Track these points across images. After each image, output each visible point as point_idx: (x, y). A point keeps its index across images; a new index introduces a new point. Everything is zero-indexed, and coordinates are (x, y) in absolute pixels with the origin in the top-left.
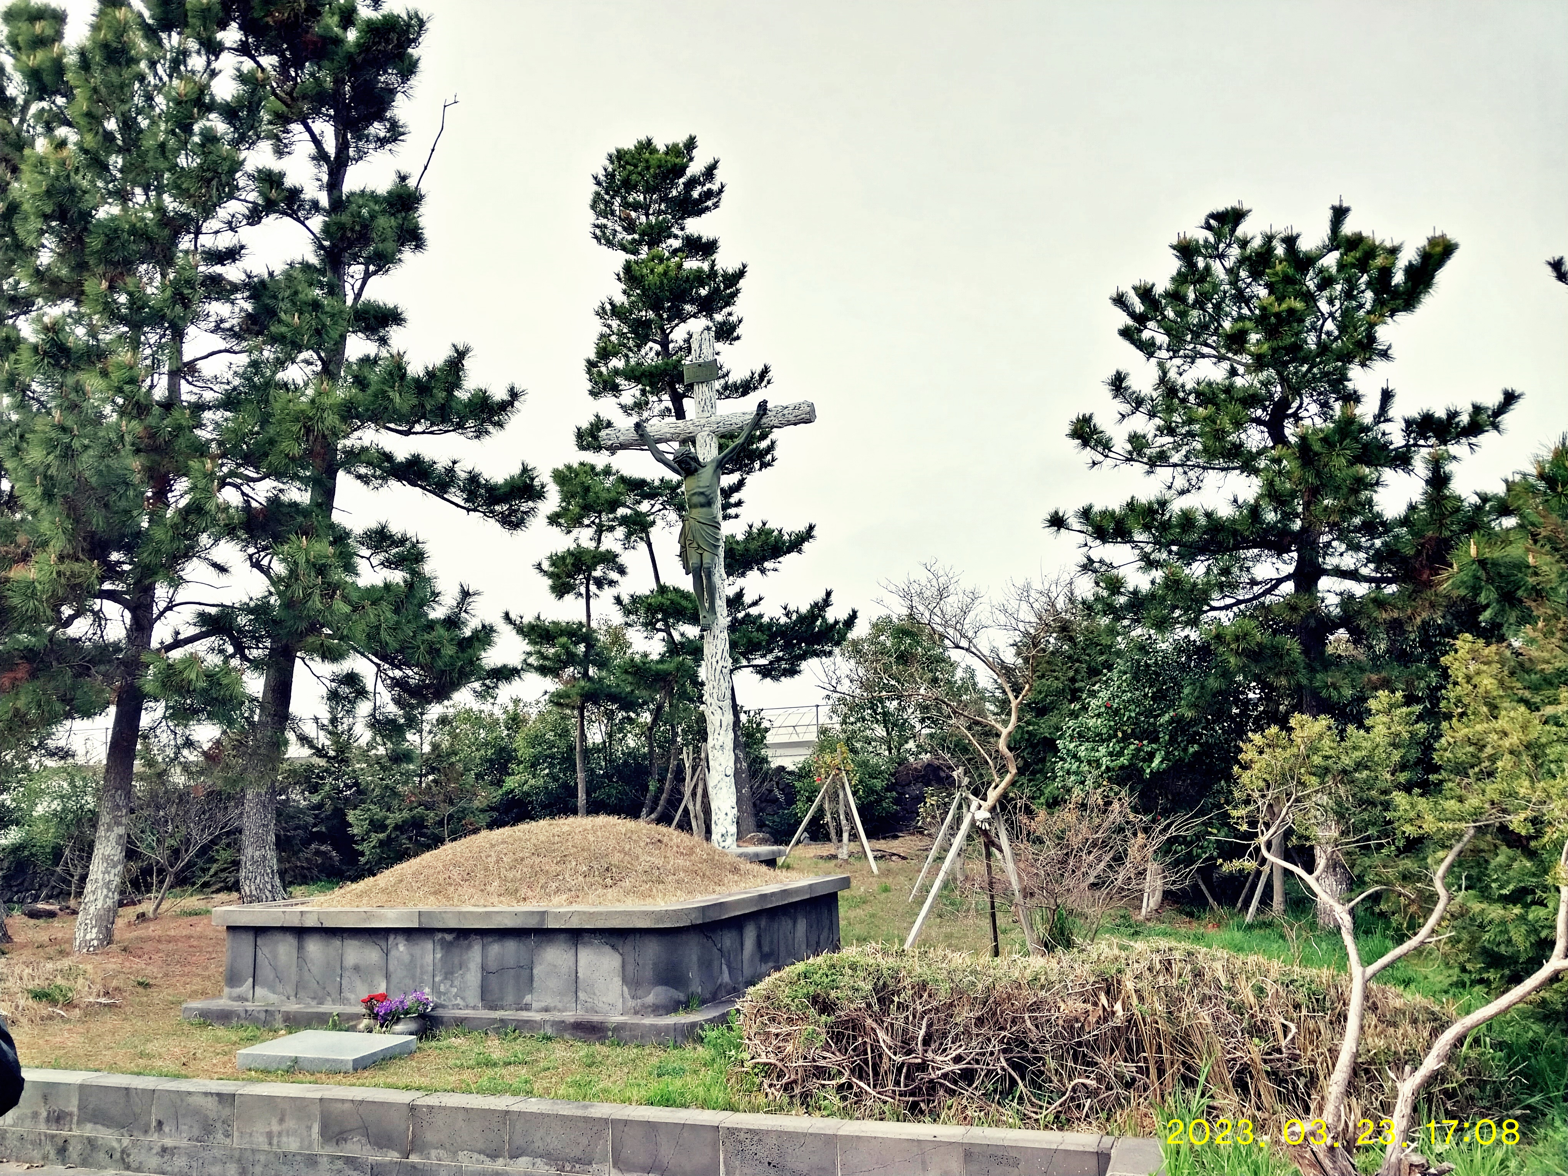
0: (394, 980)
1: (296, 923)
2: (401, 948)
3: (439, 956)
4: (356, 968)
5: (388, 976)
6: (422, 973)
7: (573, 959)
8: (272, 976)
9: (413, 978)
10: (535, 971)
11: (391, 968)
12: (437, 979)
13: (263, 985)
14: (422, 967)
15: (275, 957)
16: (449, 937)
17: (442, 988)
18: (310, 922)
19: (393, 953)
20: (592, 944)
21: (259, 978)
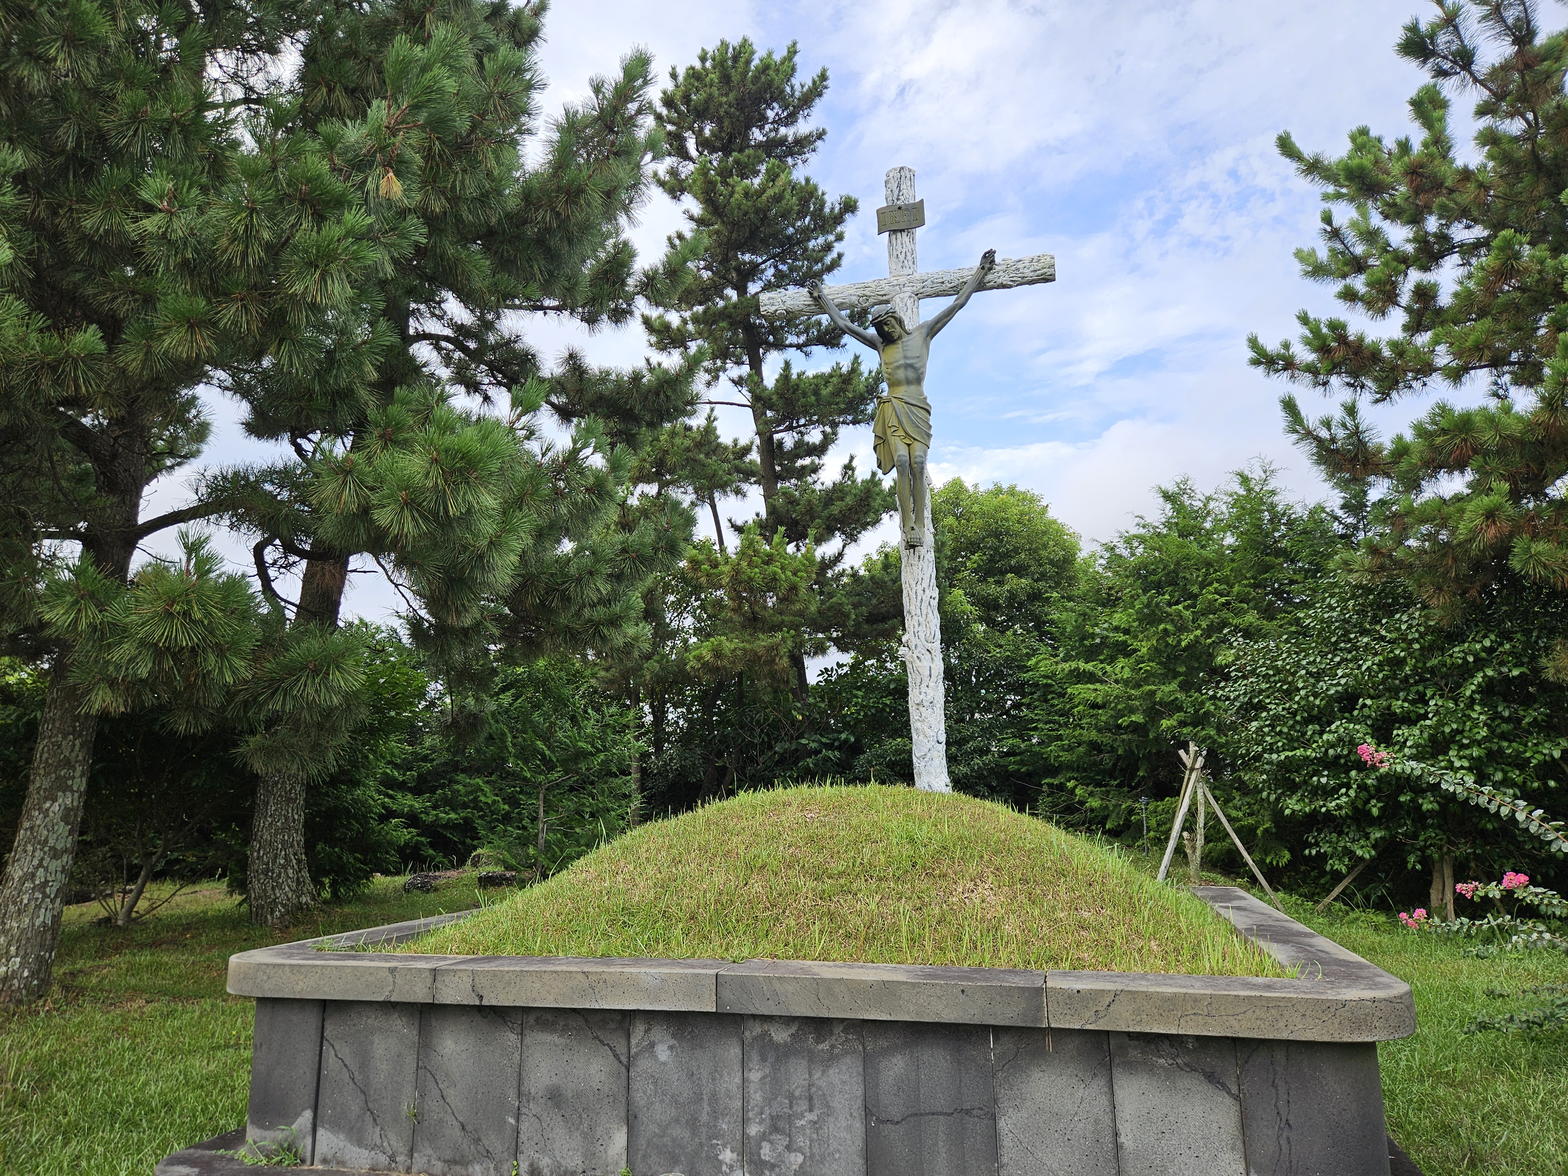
0: (648, 1128)
1: (420, 994)
2: (663, 1053)
3: (755, 1076)
4: (555, 1097)
5: (631, 1120)
6: (715, 1115)
7: (1104, 1100)
8: (355, 1106)
9: (693, 1124)
10: (1004, 1125)
11: (639, 1097)
12: (753, 1130)
13: (336, 1126)
14: (714, 1098)
15: (365, 1063)
16: (781, 1035)
17: (766, 1152)
18: (450, 995)
19: (643, 1065)
20: (1151, 1069)
21: (327, 1111)
